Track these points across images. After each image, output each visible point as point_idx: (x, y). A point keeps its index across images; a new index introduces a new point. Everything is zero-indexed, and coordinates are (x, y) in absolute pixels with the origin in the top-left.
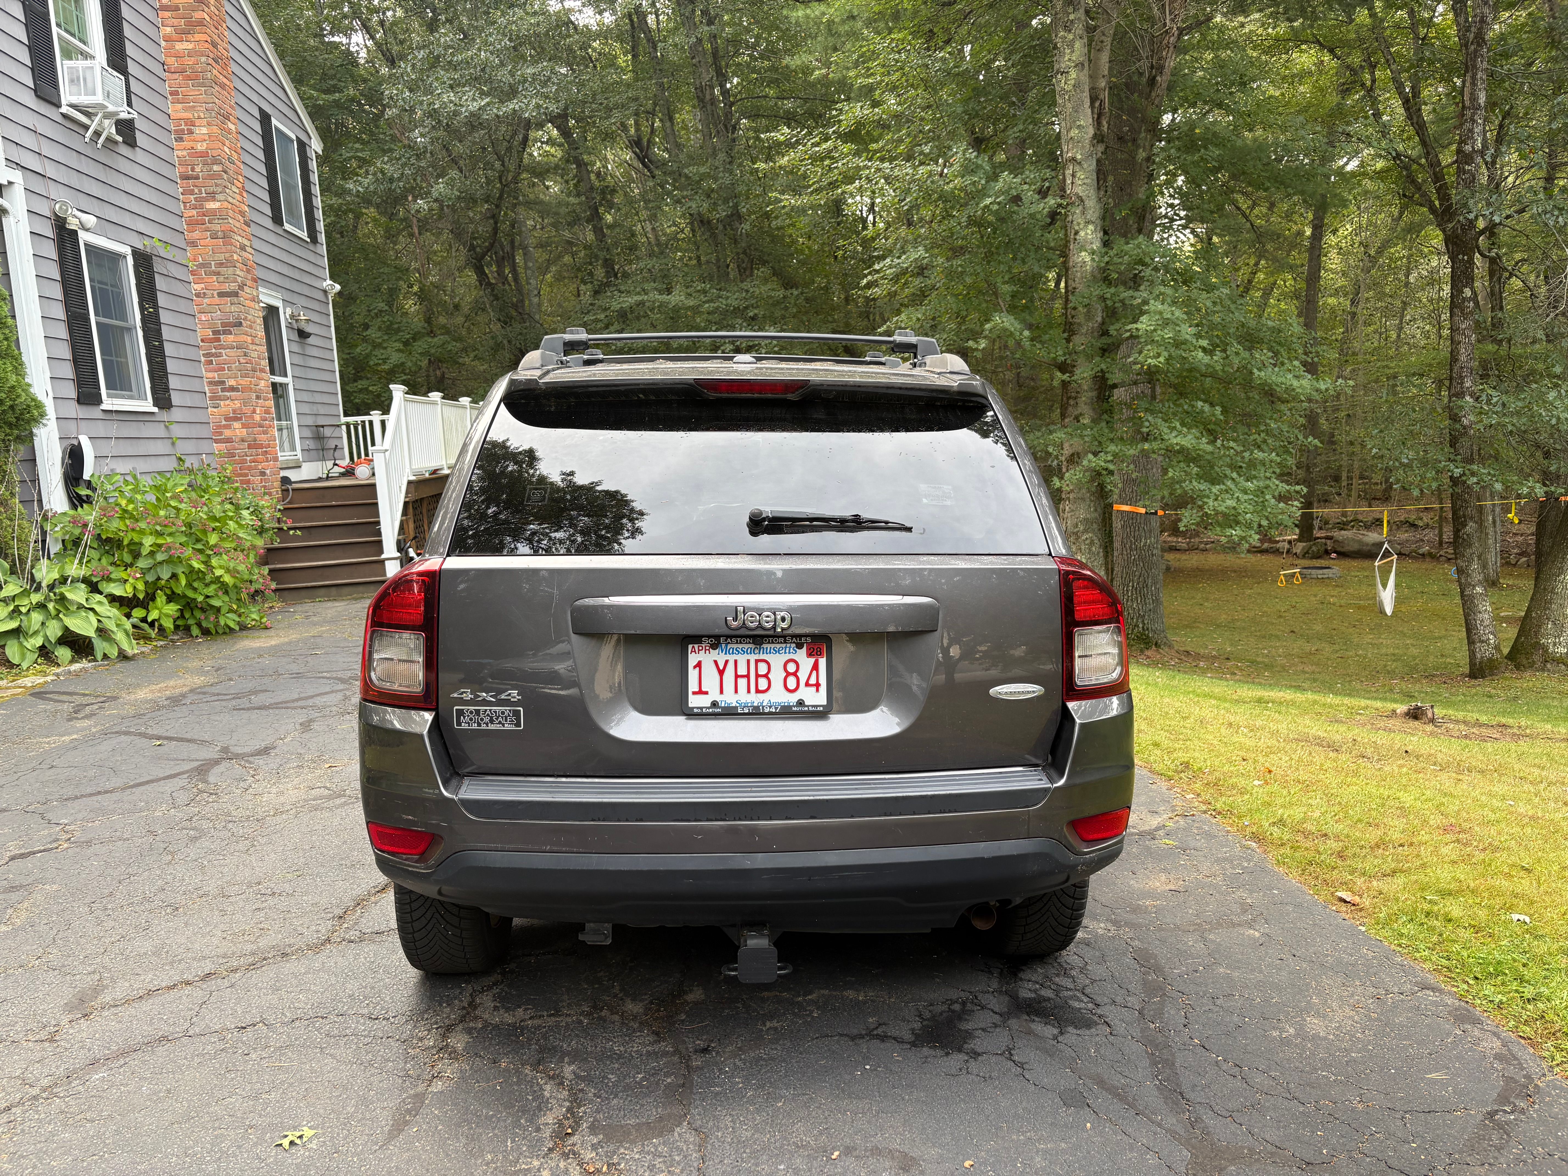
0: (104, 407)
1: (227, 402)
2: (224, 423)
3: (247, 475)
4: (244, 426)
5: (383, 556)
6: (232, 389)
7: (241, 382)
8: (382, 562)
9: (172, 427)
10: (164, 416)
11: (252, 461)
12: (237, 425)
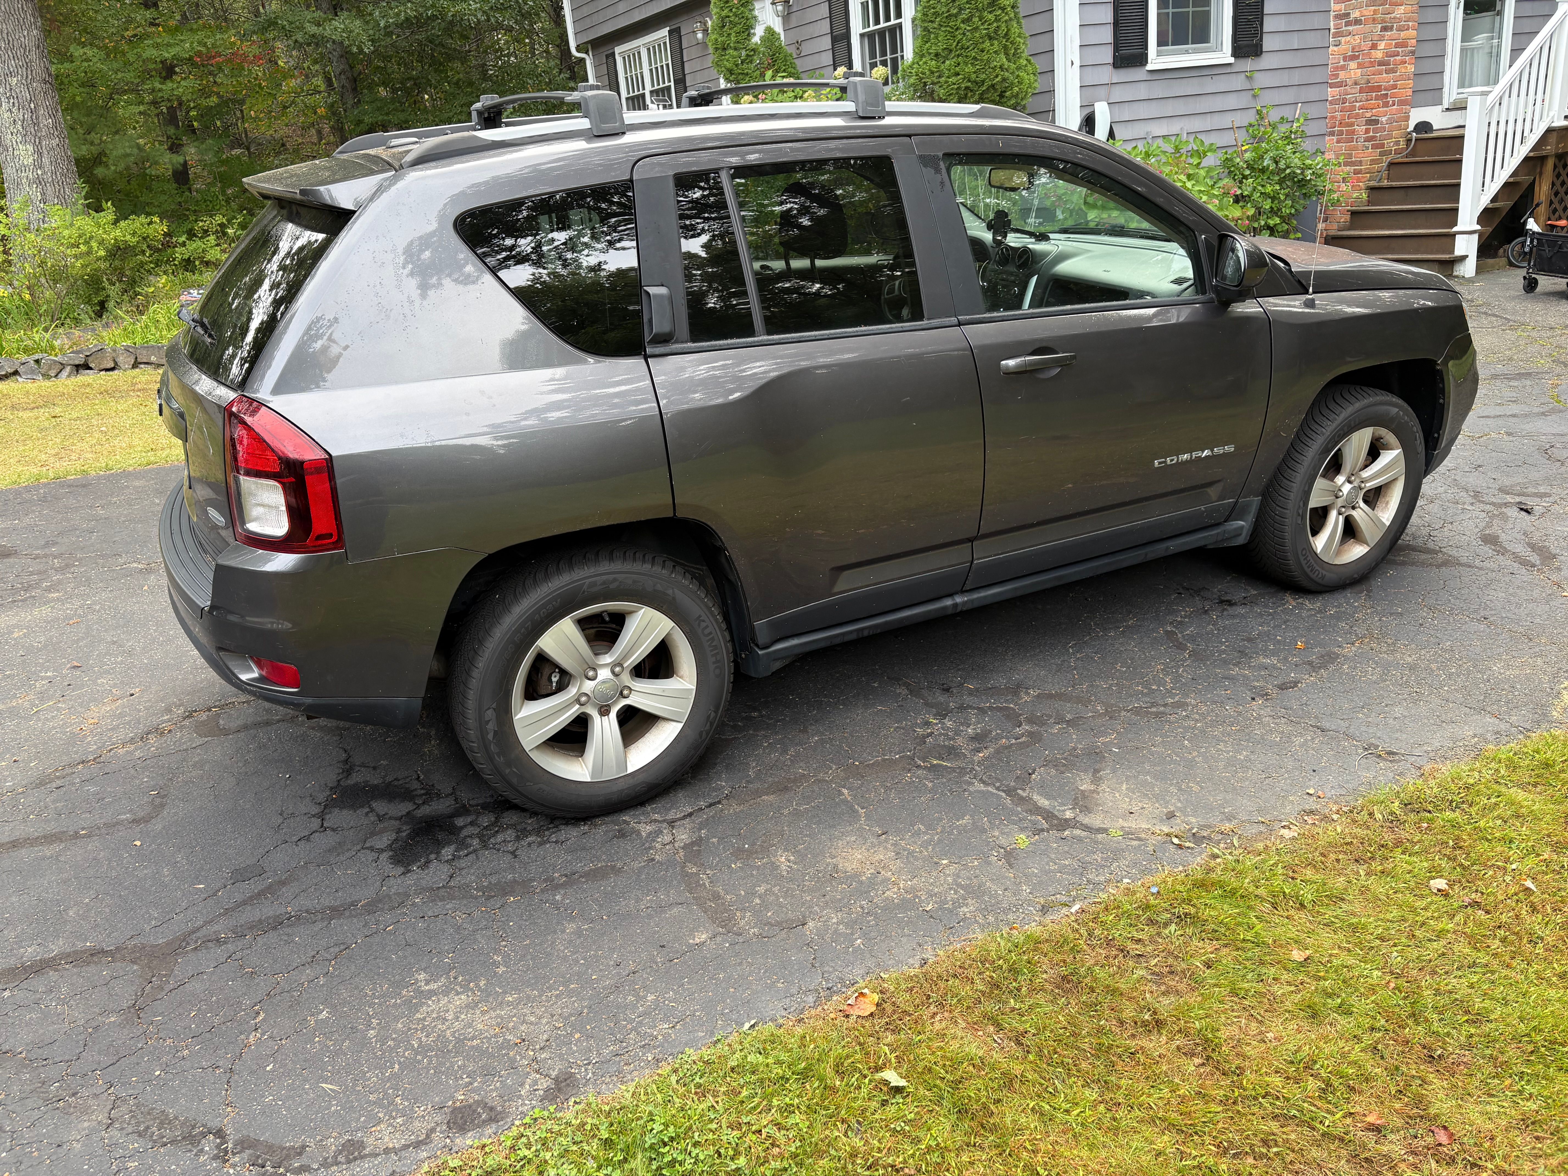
0: (1149, 67)
1: (1348, 38)
2: (1342, 63)
3: (1352, 124)
4: (1360, 66)
5: (1455, 229)
6: (1357, 22)
7: (1365, 13)
8: (1453, 236)
9: (1257, 75)
10: (1248, 64)
11: (1361, 108)
12: (1353, 65)
